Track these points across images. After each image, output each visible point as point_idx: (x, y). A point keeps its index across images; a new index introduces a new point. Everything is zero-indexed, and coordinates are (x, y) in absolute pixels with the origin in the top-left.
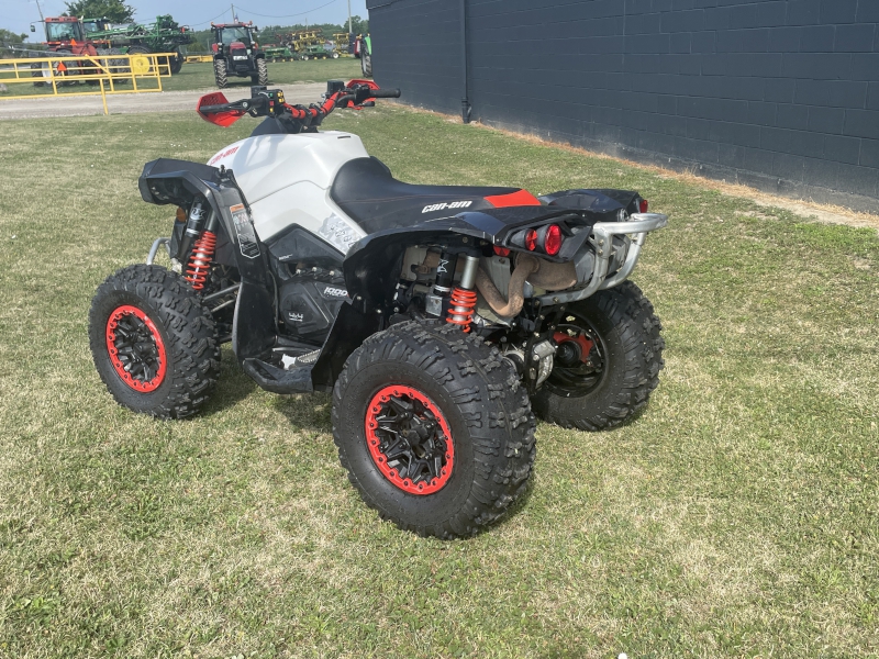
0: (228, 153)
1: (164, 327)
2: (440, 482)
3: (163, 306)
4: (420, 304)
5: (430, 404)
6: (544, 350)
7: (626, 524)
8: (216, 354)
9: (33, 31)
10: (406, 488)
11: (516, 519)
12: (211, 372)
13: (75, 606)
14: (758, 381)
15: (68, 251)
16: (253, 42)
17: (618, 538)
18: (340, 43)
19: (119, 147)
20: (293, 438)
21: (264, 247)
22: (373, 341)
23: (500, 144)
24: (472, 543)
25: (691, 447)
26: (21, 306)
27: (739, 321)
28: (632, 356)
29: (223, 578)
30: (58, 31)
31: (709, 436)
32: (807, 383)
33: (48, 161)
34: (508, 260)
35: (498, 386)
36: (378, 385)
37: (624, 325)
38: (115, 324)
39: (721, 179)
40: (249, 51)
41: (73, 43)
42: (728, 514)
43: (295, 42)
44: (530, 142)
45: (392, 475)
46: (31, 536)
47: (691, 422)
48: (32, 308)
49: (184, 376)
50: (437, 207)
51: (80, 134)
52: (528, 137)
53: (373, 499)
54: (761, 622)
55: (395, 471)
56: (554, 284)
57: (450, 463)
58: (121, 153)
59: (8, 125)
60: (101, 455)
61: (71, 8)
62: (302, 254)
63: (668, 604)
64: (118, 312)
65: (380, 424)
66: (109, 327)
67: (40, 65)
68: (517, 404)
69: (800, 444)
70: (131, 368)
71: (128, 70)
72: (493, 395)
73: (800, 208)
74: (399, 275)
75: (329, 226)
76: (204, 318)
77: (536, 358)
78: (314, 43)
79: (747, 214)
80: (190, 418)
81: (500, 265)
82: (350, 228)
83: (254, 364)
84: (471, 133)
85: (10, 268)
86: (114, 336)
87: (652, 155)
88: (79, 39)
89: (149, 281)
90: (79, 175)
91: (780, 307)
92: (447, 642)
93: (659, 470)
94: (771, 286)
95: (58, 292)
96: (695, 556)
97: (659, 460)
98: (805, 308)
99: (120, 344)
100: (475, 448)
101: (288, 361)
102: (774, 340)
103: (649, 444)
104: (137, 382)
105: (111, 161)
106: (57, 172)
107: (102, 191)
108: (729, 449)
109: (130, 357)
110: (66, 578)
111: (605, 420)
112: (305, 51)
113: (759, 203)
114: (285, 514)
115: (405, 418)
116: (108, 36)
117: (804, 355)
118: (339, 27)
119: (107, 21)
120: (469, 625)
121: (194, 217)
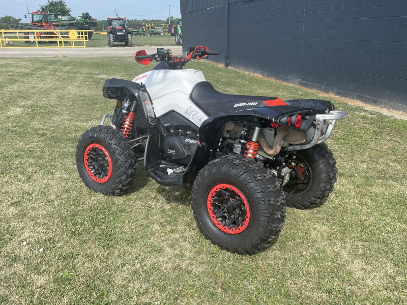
0: (143, 77)
1: (112, 154)
2: (242, 228)
3: (113, 144)
4: (230, 148)
5: (240, 193)
6: (286, 171)
7: (324, 252)
8: (134, 167)
9: (26, 17)
10: (225, 231)
11: (274, 247)
12: (132, 175)
13: (82, 277)
14: (375, 190)
15: (54, 118)
16: (126, 27)
17: (321, 257)
18: (164, 28)
19: (69, 72)
20: (167, 207)
21: (158, 120)
22: (213, 164)
23: (243, 77)
24: (255, 257)
25: (348, 218)
26: (37, 142)
27: (363, 162)
28: (323, 176)
29: (146, 267)
30: (37, 18)
31: (356, 213)
32: (398, 192)
33: (39, 77)
34: (273, 130)
35: (272, 186)
36: (214, 184)
37: (320, 161)
38: (89, 152)
39: (347, 97)
40: (124, 31)
41: (44, 24)
42: (369, 249)
43: (144, 27)
44: (257, 77)
45: (219, 224)
46: (59, 245)
47: (347, 207)
48: (43, 143)
49: (120, 176)
50: (241, 105)
51: (50, 65)
52: (256, 75)
53: (209, 235)
54: (390, 297)
55: (220, 223)
56: (295, 141)
57: (247, 220)
58: (71, 75)
59: (17, 60)
60: (84, 210)
61: (42, 8)
62: (175, 123)
63: (347, 288)
64: (91, 146)
65: (214, 201)
66: (86, 153)
67: (28, 33)
68: (279, 195)
69: (398, 219)
70: (95, 172)
71: (68, 37)
72: (270, 190)
73: (386, 112)
74: (222, 135)
75: (189, 111)
76: (130, 151)
77: (283, 174)
78: (152, 28)
79: (362, 114)
80: (120, 195)
81: (269, 132)
82: (199, 113)
83: (153, 172)
84: (229, 72)
85: (30, 125)
86: (87, 157)
87: (315, 85)
88: (47, 22)
89: (106, 133)
90: (53, 84)
91: (382, 157)
92: (250, 301)
93: (336, 228)
94: (377, 147)
95: (53, 137)
96: (357, 267)
97: (335, 224)
98: (394, 158)
99: (90, 161)
100: (261, 214)
101: (170, 171)
102: (380, 171)
103: (329, 216)
104: (97, 178)
105: (67, 78)
106: (44, 82)
107: (65, 92)
108: (366, 220)
109: (94, 166)
110: (77, 264)
111: (309, 204)
112: (148, 32)
113: (367, 109)
114: (169, 240)
115: (226, 199)
116: (60, 21)
117: (395, 179)
118: (163, 21)
119: (59, 15)
120: (259, 293)
121: (126, 105)
